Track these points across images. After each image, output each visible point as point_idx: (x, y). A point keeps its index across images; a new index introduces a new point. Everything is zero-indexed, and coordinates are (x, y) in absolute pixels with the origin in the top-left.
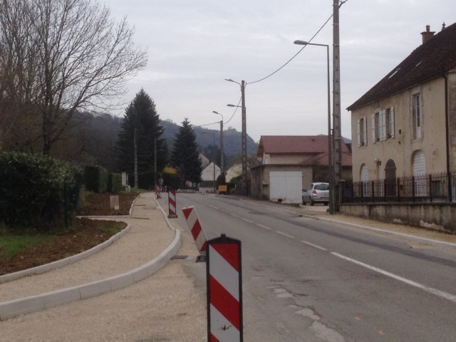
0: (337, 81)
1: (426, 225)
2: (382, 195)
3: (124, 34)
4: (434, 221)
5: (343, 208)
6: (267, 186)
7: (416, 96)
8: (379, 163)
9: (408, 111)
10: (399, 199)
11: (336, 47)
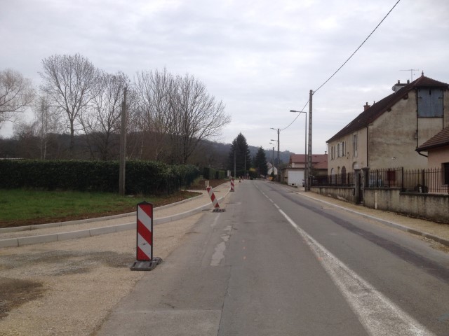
0: (310, 129)
1: (340, 198)
2: (340, 183)
3: (220, 108)
4: (342, 196)
5: (312, 189)
6: (287, 178)
7: (355, 136)
8: (339, 168)
9: (352, 142)
10: (331, 185)
11: (311, 113)
